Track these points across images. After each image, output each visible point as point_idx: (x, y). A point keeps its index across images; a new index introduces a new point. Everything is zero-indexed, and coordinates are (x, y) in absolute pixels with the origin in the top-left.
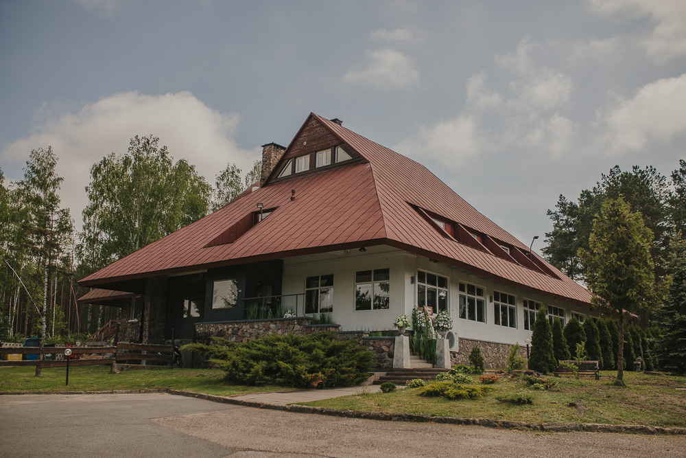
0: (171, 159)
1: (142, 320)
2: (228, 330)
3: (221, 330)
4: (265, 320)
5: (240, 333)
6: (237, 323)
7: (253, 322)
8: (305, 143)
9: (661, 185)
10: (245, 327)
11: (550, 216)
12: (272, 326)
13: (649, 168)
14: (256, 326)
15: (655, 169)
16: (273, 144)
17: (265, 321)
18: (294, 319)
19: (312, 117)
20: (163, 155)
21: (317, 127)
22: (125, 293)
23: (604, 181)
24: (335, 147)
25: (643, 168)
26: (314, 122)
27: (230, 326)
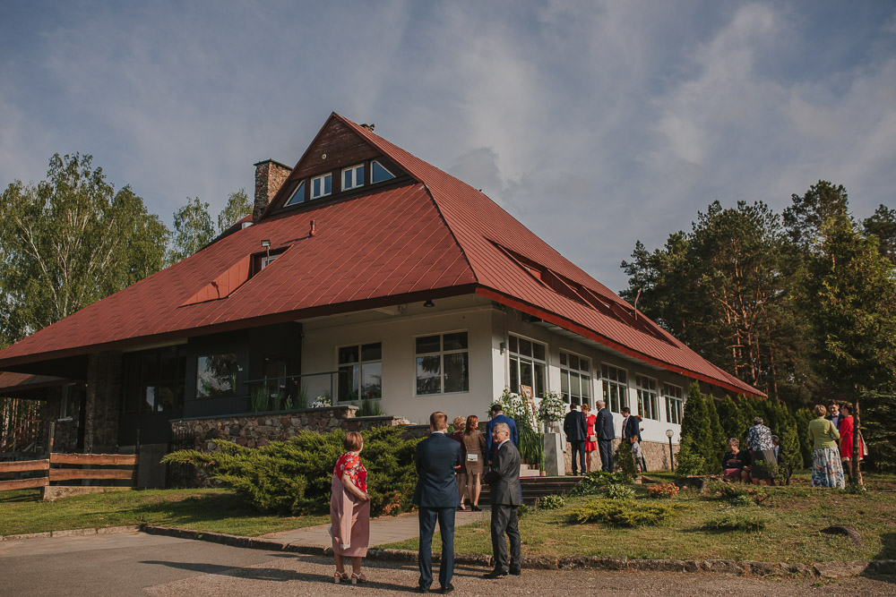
0: (111, 186)
1: (83, 418)
2: (223, 428)
3: (212, 429)
4: (282, 412)
5: (243, 433)
6: (237, 418)
7: (264, 416)
8: (324, 156)
9: (774, 226)
10: (252, 424)
11: (624, 269)
12: (294, 420)
13: (759, 204)
14: (268, 422)
15: (766, 206)
16: (270, 161)
17: (282, 414)
18: (328, 409)
19: (334, 118)
20: (98, 181)
21: (341, 133)
22: (52, 378)
23: (701, 220)
24: (370, 160)
25: (750, 204)
26: (337, 126)
27: (228, 423)
